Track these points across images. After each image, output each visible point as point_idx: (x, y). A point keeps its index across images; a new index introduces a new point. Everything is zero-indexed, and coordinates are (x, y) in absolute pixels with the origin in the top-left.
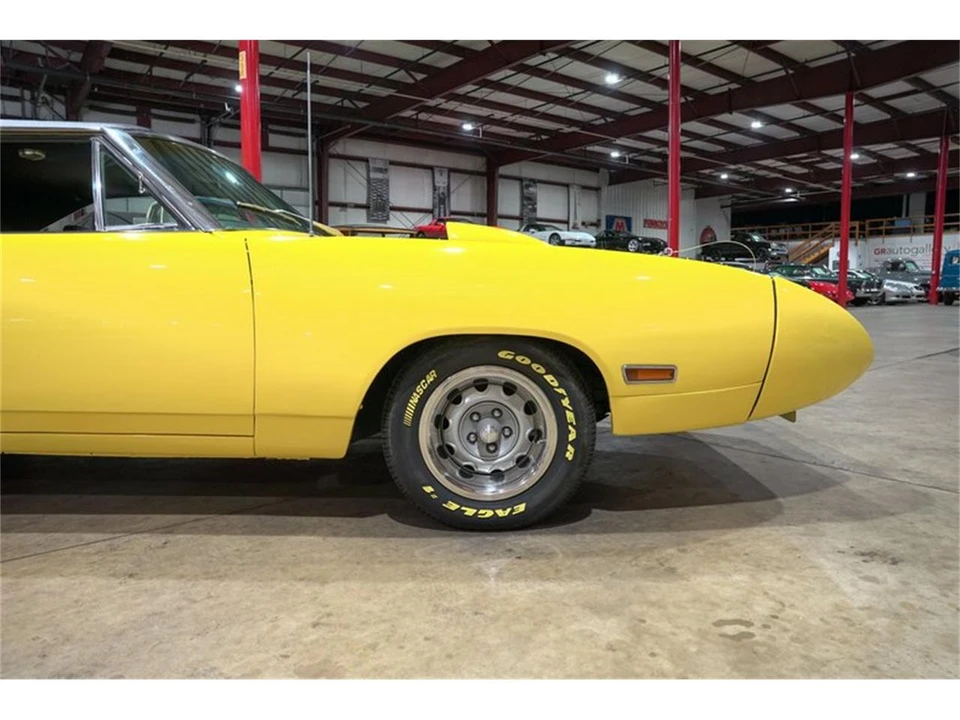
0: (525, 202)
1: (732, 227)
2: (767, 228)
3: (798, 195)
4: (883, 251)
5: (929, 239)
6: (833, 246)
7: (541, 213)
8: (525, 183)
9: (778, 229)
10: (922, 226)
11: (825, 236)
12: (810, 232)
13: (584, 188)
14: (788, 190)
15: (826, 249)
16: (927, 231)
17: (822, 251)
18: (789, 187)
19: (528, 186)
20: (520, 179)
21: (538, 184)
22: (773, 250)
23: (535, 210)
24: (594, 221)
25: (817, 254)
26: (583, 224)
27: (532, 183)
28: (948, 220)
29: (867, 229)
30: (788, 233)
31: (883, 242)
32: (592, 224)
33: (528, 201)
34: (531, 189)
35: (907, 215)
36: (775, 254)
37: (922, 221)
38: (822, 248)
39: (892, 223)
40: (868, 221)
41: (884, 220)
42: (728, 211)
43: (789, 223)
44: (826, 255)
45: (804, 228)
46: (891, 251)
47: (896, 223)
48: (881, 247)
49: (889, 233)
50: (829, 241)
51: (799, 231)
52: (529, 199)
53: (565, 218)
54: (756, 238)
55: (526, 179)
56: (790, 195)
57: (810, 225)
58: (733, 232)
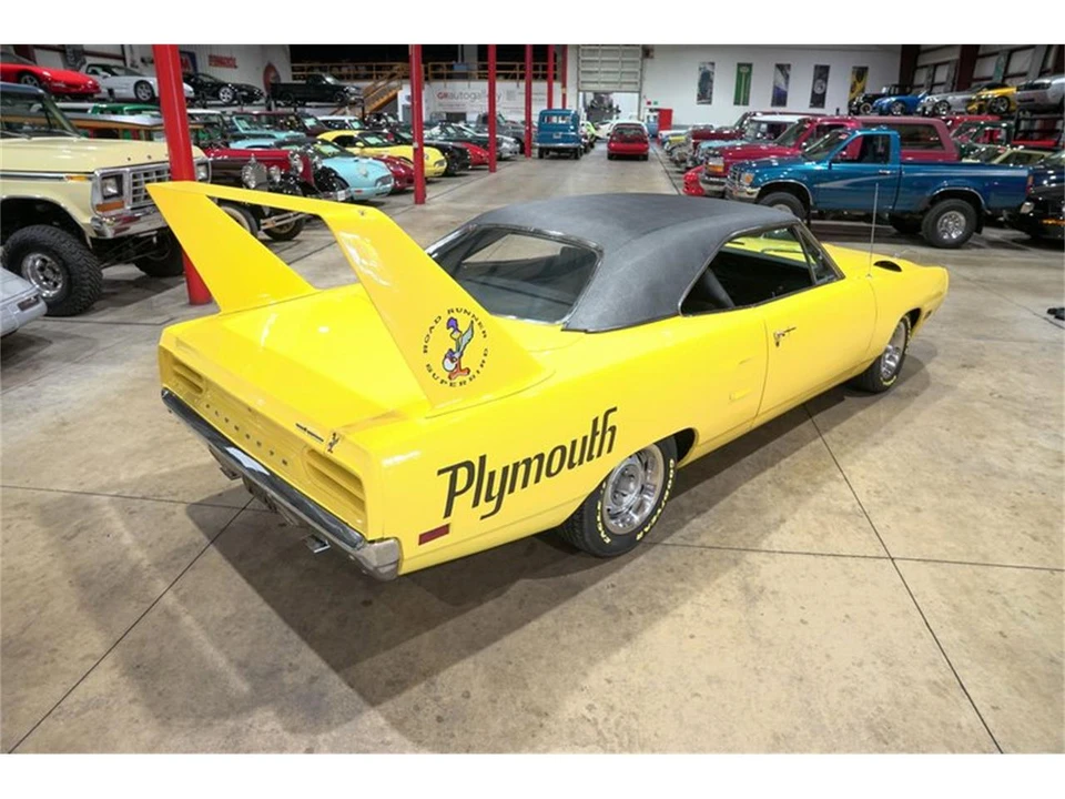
1: (293, 61)
2: (328, 65)
4: (446, 95)
5: (484, 85)
6: (402, 88)
9: (340, 68)
10: (475, 72)
11: (392, 77)
12: (374, 72)
15: (394, 92)
16: (481, 77)
17: (391, 95)
22: (351, 95)
25: (386, 98)
26: (143, 60)
28: (499, 67)
29: (430, 72)
30: (352, 72)
31: (445, 86)
35: (463, 60)
36: (353, 99)
37: (476, 67)
38: (390, 91)
39: (451, 67)
40: (430, 64)
41: (444, 64)
43: (352, 61)
44: (395, 97)
45: (369, 68)
46: (453, 96)
47: (455, 67)
48: (443, 91)
49: (450, 77)
50: (394, 83)
51: (363, 71)
53: (121, 53)
54: (330, 80)
57: (374, 64)
58: (293, 69)
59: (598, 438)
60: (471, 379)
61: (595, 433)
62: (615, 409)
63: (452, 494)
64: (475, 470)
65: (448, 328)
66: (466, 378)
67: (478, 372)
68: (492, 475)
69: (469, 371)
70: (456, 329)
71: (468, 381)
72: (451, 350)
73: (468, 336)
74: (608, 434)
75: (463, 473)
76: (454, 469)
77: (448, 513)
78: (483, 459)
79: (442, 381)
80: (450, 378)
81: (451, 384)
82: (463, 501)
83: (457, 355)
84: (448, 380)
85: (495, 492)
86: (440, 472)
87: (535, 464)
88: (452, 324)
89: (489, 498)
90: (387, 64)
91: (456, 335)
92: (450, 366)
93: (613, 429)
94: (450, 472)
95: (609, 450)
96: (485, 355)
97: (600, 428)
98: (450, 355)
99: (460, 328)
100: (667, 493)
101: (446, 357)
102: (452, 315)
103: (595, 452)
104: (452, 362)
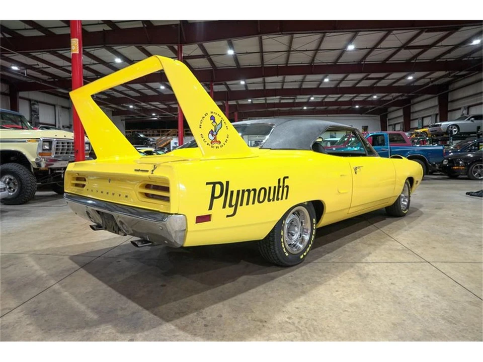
0: (33, 113)
1: (126, 129)
2: (141, 131)
3: (158, 117)
6: (172, 140)
7: (42, 120)
8: (32, 102)
9: (146, 132)
11: (168, 135)
12: (161, 133)
13: (63, 107)
14: (154, 114)
15: (169, 141)
17: (168, 142)
18: (154, 113)
19: (34, 104)
20: (30, 100)
21: (39, 104)
22: (151, 141)
23: (38, 118)
24: (68, 125)
25: (165, 143)
26: (63, 127)
27: (35, 102)
30: (151, 133)
32: (68, 127)
33: (34, 113)
34: (36, 106)
36: (151, 143)
42: (124, 122)
43: (152, 129)
44: (170, 143)
45: (158, 132)
50: (169, 138)
51: (156, 133)
52: (35, 111)
53: (54, 123)
54: (142, 136)
55: (33, 100)
56: (155, 117)
57: (161, 130)
58: (126, 132)
59: (281, 189)
60: (221, 147)
61: (279, 187)
62: (287, 177)
63: (213, 197)
64: (225, 187)
65: (211, 120)
66: (219, 146)
67: (224, 144)
68: (232, 192)
69: (220, 143)
70: (214, 121)
71: (220, 147)
72: (212, 130)
73: (220, 126)
74: (285, 189)
75: (218, 187)
76: (214, 184)
77: (210, 208)
78: (228, 183)
79: (208, 144)
80: (211, 143)
81: (212, 147)
82: (218, 203)
83: (215, 133)
84: (210, 144)
85: (234, 203)
86: (208, 184)
87: (252, 193)
88: (212, 118)
89: (230, 206)
90: (166, 130)
91: (214, 124)
92: (212, 138)
93: (287, 187)
94: (212, 185)
95: (286, 198)
96: (228, 137)
97: (281, 184)
98: (212, 132)
99: (216, 121)
100: (313, 237)
101: (209, 133)
102: (212, 114)
103: (280, 197)
104: (213, 136)
